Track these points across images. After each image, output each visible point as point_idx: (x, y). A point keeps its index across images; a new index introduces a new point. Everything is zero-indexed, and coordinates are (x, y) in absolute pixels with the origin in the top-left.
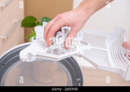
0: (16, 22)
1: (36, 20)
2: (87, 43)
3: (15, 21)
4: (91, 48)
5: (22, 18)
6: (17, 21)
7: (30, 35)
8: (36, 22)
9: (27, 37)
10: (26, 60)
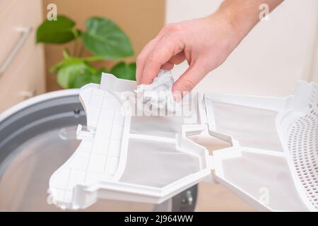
0: (22, 34)
1: (73, 24)
2: (230, 138)
3: (20, 29)
4: (243, 153)
5: (37, 21)
6: (26, 30)
7: (59, 64)
8: (74, 30)
9: (52, 70)
10: (71, 204)
